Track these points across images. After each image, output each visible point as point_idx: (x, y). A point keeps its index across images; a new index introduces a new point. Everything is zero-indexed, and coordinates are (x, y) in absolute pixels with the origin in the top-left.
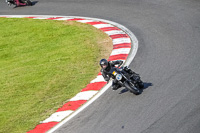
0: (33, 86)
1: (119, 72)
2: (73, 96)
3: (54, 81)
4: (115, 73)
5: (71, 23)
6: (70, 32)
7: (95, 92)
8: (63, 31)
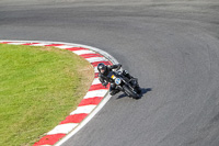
0: (7, 118)
1: (118, 76)
2: (51, 129)
3: (29, 113)
4: (114, 77)
5: (49, 49)
6: (47, 58)
7: (75, 125)
8: (40, 58)
